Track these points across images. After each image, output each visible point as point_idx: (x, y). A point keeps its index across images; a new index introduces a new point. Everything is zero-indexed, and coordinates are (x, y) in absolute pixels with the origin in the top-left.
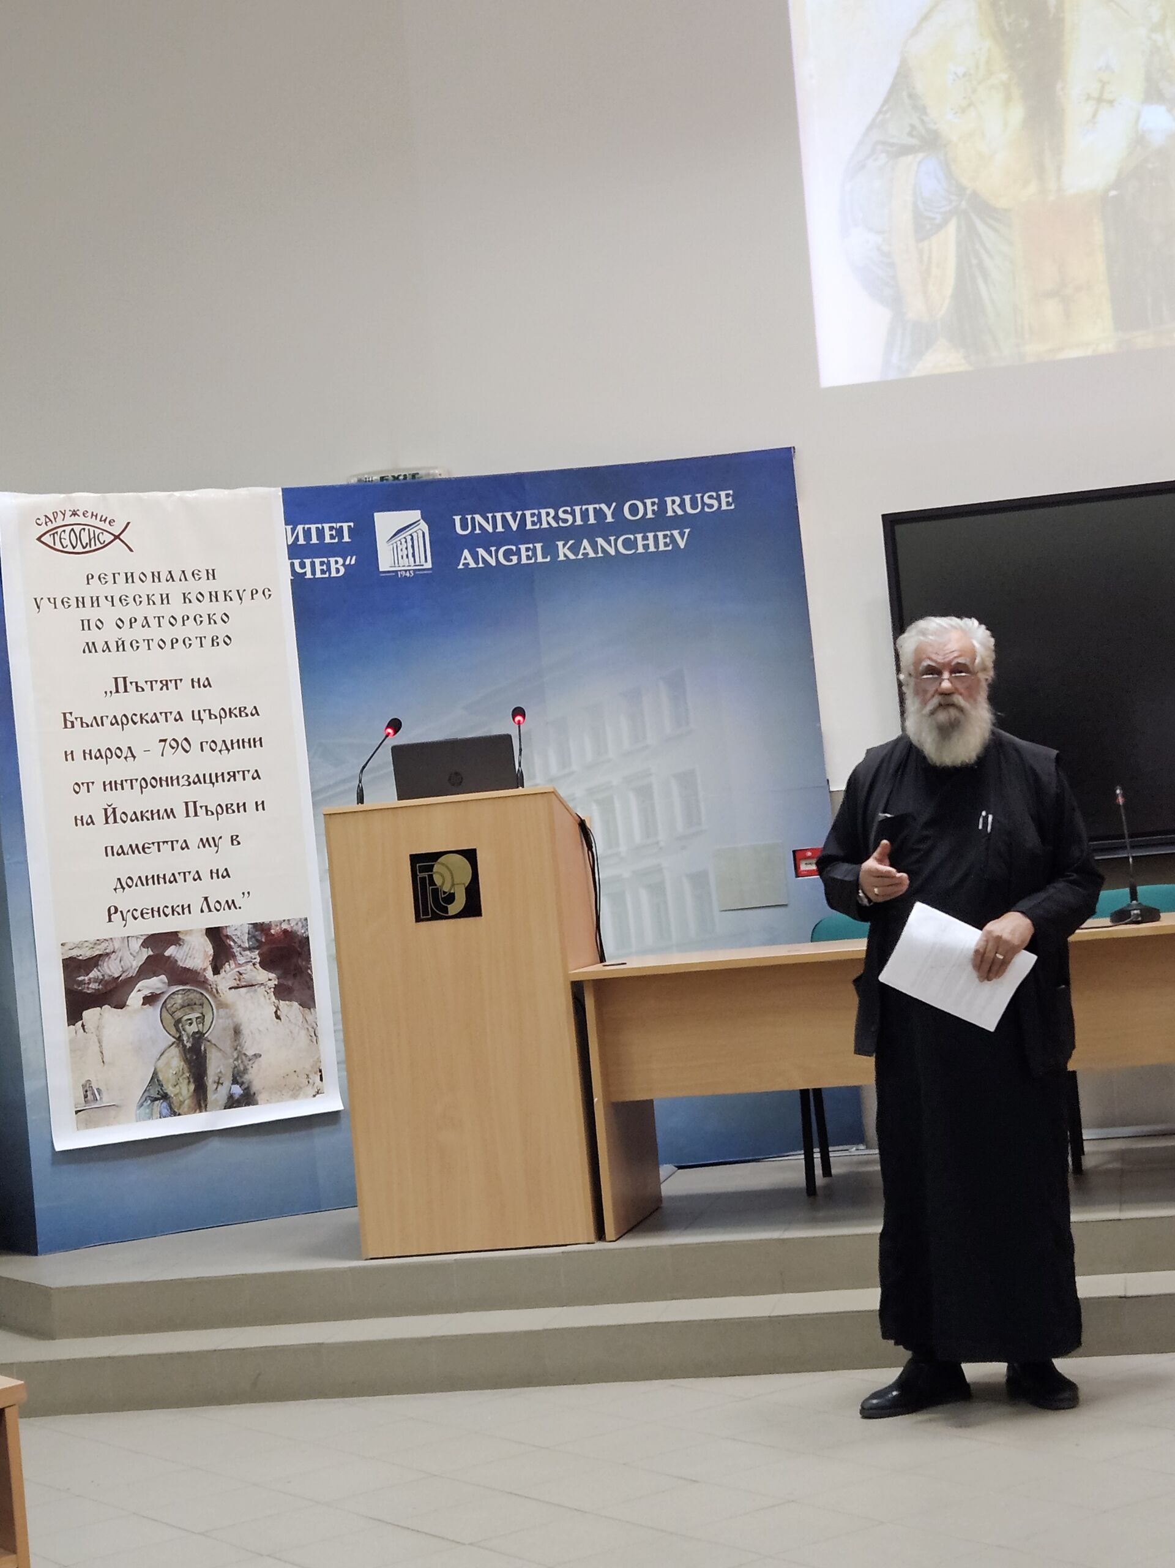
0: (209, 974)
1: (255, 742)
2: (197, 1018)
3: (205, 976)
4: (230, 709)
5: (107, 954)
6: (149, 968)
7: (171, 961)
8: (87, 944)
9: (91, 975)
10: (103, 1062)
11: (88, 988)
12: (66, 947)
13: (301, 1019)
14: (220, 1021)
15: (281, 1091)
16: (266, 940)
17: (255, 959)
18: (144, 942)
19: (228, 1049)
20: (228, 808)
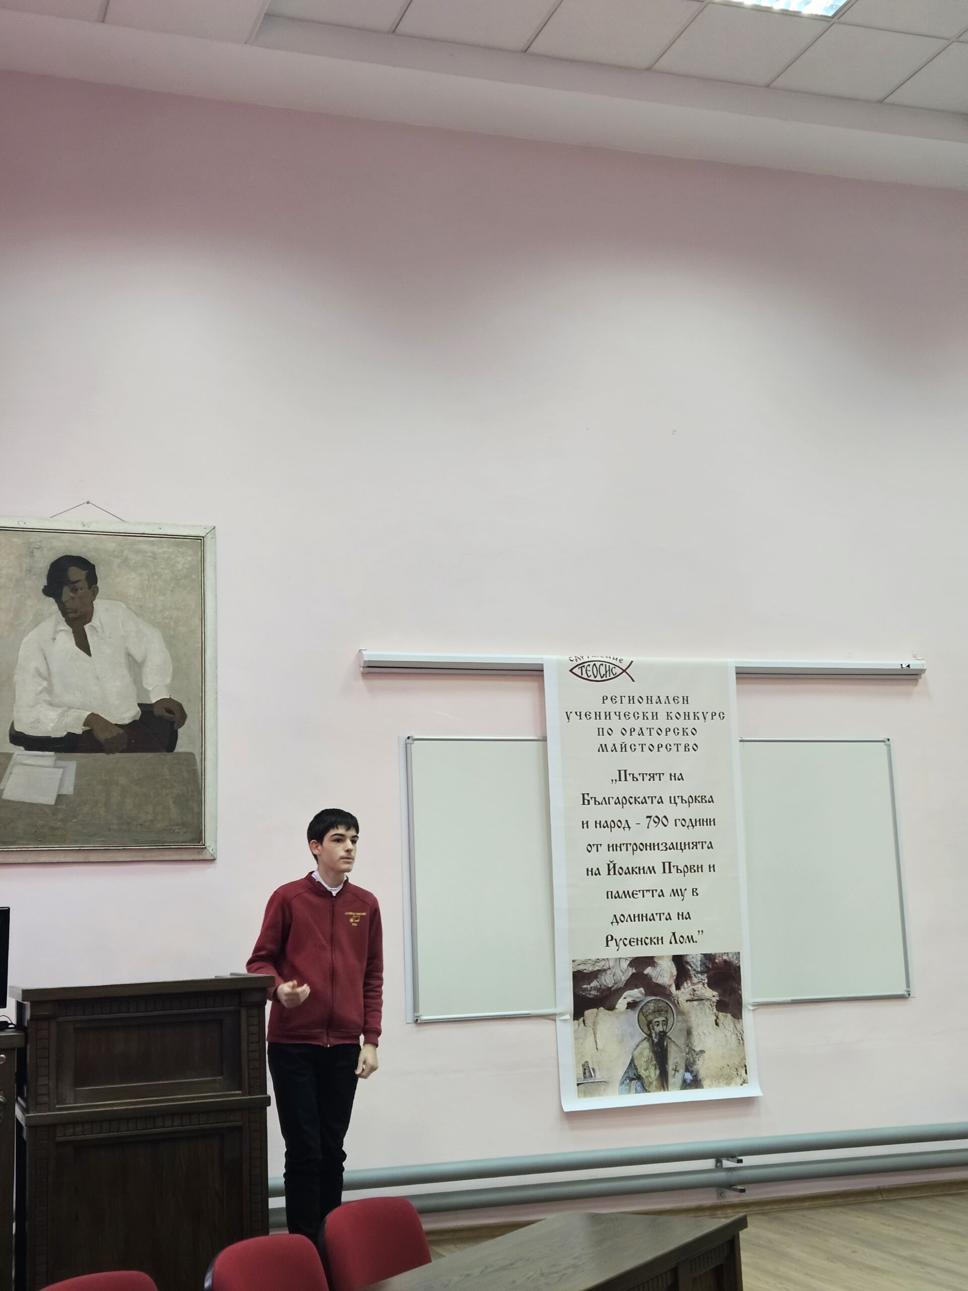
0: (673, 989)
1: (710, 822)
2: (663, 1021)
3: (670, 991)
4: (695, 796)
5: (605, 970)
6: (632, 983)
7: (648, 978)
8: (590, 962)
9: (592, 985)
10: (597, 1049)
11: (590, 994)
12: (576, 963)
13: (732, 1026)
14: (678, 1024)
15: (718, 1080)
16: (712, 966)
17: (704, 980)
18: (630, 963)
19: (682, 1045)
20: (691, 869)
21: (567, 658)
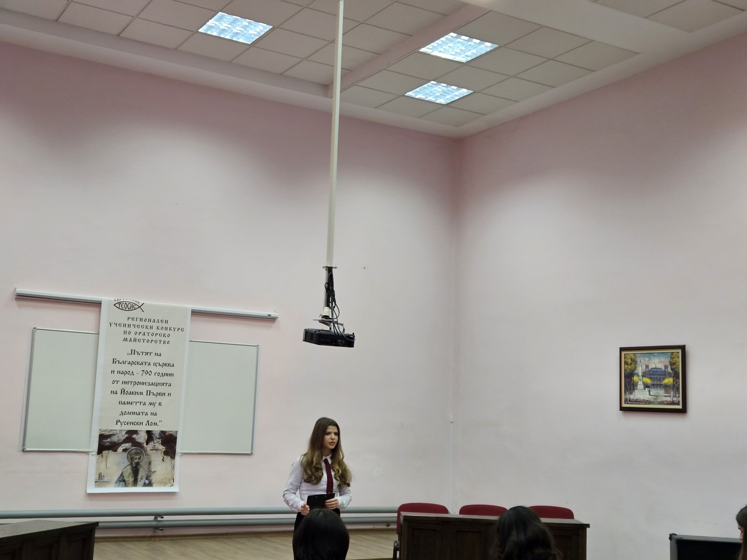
1: (171, 375)
2: (138, 458)
3: (143, 445)
4: (166, 364)
5: (114, 435)
6: (127, 440)
7: (134, 439)
8: (108, 430)
9: (108, 440)
10: (106, 468)
11: (106, 444)
12: (101, 431)
13: (170, 462)
15: (161, 484)
16: (164, 436)
17: (160, 442)
18: (126, 432)
19: (146, 469)
20: (160, 394)
21: (113, 299)
